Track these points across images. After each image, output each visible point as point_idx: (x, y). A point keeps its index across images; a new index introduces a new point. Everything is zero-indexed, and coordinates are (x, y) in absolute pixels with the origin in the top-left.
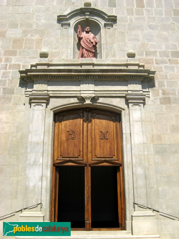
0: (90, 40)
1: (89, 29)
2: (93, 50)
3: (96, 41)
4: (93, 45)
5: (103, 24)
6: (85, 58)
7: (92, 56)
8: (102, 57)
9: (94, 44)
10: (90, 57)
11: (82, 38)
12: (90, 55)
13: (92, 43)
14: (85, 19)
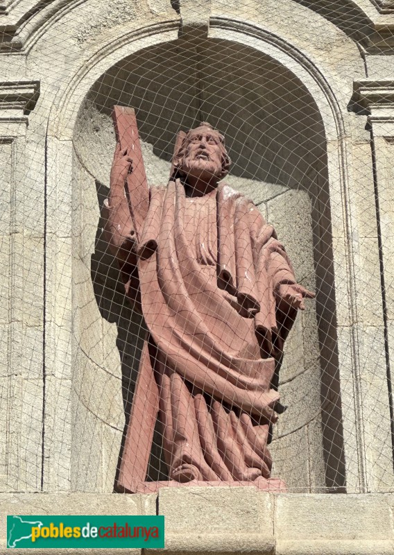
0: (224, 280)
1: (212, 149)
2: (261, 389)
3: (286, 290)
4: (260, 331)
5: (344, 93)
6: (185, 479)
7: (249, 463)
8: (342, 480)
9: (267, 319)
10: (237, 477)
11: (152, 247)
12: (229, 441)
13: (247, 305)
14: (173, 35)
